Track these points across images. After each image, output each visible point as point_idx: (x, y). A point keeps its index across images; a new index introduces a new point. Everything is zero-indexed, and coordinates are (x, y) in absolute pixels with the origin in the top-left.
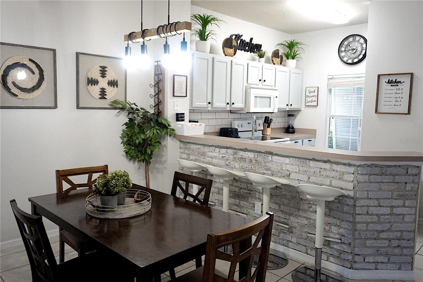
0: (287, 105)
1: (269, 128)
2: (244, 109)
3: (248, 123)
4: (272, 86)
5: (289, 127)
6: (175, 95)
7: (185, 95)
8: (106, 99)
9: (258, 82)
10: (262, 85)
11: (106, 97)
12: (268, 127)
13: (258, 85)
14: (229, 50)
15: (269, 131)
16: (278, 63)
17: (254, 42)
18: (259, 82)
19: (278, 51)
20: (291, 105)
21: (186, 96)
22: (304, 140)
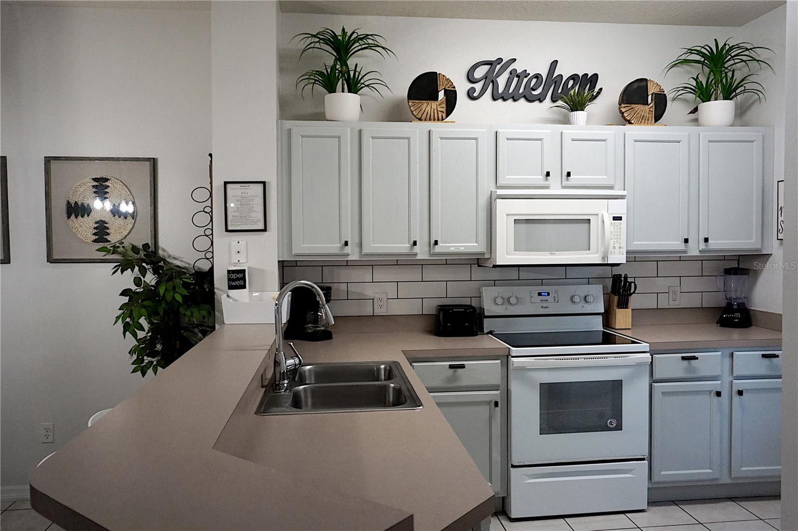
0: (686, 241)
1: (627, 308)
2: (487, 256)
3: (540, 294)
4: (611, 188)
5: (728, 308)
6: (230, 228)
7: (262, 227)
8: (109, 241)
9: (540, 178)
10: (564, 187)
11: (109, 239)
12: (623, 304)
13: (547, 187)
14: (425, 105)
15: (623, 318)
16: (642, 120)
17: (565, 71)
18: (547, 180)
19: (645, 83)
20: (706, 240)
21: (265, 230)
22: (736, 354)
